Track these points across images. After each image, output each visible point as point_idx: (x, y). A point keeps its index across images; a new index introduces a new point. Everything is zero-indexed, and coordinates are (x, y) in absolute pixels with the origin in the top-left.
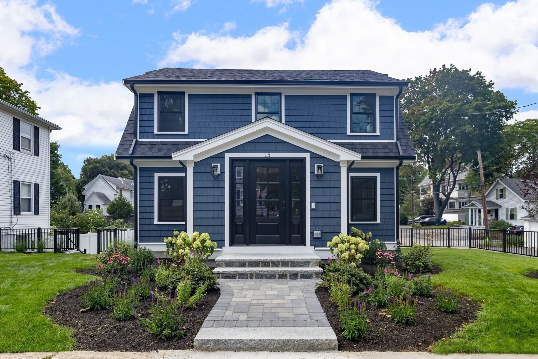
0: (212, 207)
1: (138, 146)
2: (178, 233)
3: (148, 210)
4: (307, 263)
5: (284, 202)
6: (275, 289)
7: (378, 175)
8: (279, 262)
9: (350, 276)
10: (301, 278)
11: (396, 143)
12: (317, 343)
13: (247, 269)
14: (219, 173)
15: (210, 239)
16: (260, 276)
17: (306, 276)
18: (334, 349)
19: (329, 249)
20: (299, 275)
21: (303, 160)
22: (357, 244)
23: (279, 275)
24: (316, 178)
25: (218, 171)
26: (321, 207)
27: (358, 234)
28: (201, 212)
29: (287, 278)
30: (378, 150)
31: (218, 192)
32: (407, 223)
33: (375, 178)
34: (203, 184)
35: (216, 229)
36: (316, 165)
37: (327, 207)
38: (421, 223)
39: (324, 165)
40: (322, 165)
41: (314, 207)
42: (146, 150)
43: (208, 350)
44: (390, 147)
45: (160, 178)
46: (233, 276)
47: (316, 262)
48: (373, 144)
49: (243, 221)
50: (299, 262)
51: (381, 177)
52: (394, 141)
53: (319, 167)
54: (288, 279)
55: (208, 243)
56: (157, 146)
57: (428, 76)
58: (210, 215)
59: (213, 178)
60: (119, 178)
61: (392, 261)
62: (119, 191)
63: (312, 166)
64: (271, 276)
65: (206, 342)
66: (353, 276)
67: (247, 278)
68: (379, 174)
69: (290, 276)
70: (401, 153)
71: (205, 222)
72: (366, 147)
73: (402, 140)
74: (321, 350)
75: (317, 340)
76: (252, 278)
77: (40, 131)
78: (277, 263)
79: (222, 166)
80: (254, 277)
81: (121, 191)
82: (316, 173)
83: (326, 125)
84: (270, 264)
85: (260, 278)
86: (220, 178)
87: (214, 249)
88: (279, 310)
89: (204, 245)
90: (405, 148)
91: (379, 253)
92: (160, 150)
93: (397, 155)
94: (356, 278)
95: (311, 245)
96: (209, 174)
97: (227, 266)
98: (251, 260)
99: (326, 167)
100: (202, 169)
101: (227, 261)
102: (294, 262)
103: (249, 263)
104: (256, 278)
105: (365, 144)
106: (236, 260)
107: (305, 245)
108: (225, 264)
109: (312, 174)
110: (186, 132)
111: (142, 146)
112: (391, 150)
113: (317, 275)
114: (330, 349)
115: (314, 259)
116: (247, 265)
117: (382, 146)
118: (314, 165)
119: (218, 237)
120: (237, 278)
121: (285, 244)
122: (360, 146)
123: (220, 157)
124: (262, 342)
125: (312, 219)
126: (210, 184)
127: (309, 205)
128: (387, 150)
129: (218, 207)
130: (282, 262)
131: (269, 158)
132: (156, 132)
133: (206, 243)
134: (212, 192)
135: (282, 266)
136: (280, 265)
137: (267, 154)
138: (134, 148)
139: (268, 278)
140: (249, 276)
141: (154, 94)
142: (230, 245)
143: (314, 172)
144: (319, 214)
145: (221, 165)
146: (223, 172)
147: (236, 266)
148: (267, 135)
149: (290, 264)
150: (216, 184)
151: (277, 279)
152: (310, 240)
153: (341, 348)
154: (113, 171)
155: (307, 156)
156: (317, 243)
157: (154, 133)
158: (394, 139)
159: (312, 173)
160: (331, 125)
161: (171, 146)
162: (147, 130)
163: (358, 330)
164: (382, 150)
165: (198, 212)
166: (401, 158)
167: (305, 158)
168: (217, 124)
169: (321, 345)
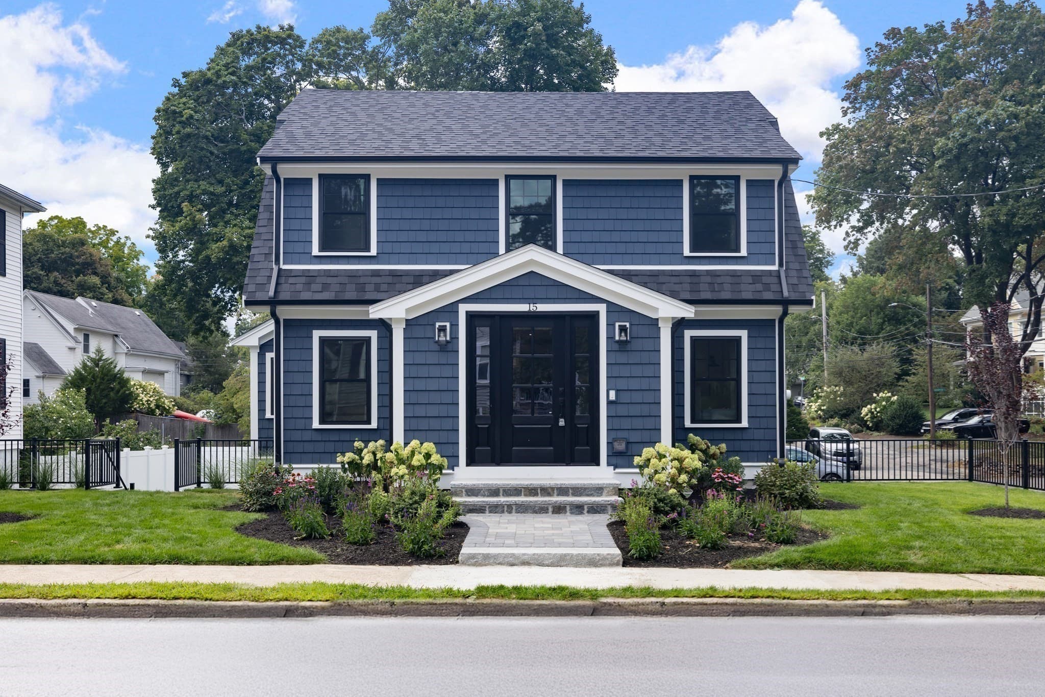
0: (435, 397)
1: (282, 280)
2: (363, 445)
3: (301, 401)
4: (599, 490)
5: (561, 389)
6: (549, 523)
7: (743, 334)
8: (553, 489)
9: (656, 500)
10: (588, 512)
11: (778, 271)
12: (598, 558)
13: (502, 499)
14: (448, 338)
15: (437, 452)
16: (523, 509)
17: (595, 509)
18: (617, 564)
19: (637, 470)
20: (586, 507)
21: (595, 315)
22: (680, 460)
23: (554, 507)
24: (618, 347)
25: (445, 336)
26: (625, 398)
27: (700, 447)
28: (417, 407)
29: (566, 512)
30: (743, 287)
31: (447, 372)
32: (919, 429)
33: (738, 340)
34: (419, 358)
35: (443, 437)
36: (617, 324)
37: (637, 397)
38: (956, 430)
39: (631, 325)
40: (628, 325)
41: (614, 399)
42: (299, 287)
43: (476, 564)
44: (765, 280)
45: (323, 340)
46: (480, 509)
47: (614, 488)
48: (734, 274)
49: (490, 422)
50: (585, 489)
51: (749, 337)
52: (775, 268)
53: (623, 329)
54: (568, 513)
55: (436, 459)
56: (318, 280)
57: (962, 21)
58: (433, 411)
59: (437, 348)
60: (79, 300)
61: (738, 487)
62: (81, 338)
63: (610, 325)
64: (541, 510)
65: (473, 556)
66: (660, 500)
67: (503, 512)
68: (746, 332)
69: (571, 509)
70: (786, 294)
71: (424, 424)
72: (719, 280)
73: (791, 266)
74: (602, 565)
75: (598, 555)
76: (510, 512)
77: (7, 218)
78: (550, 490)
79: (454, 327)
80: (514, 510)
81: (86, 338)
82: (617, 338)
83: (643, 237)
84: (539, 491)
85: (523, 512)
86: (450, 347)
87: (444, 471)
88: (553, 537)
89: (429, 461)
90: (795, 281)
91: (717, 474)
92: (325, 287)
93: (778, 297)
94: (665, 504)
95: (609, 464)
96: (431, 340)
97: (469, 496)
98: (508, 485)
99: (635, 328)
100: (418, 332)
101: (469, 488)
102: (578, 488)
103: (504, 491)
104: (517, 512)
105: (718, 274)
106: (484, 484)
107: (598, 464)
108: (466, 491)
109: (610, 340)
110: (373, 251)
111: (291, 280)
112: (767, 287)
113: (614, 507)
114: (612, 565)
115: (610, 484)
116: (501, 494)
117: (750, 277)
118: (614, 325)
119: (449, 450)
120: (487, 512)
121: (564, 462)
122: (708, 279)
123: (450, 311)
124: (536, 557)
125: (611, 419)
126: (432, 358)
127: (605, 394)
128: (759, 287)
129: (447, 398)
130: (558, 489)
131: (534, 312)
132: (315, 251)
133: (432, 459)
134: (435, 371)
135: (558, 495)
136: (556, 494)
137: (532, 305)
138: (278, 284)
139: (536, 513)
140: (506, 509)
141: (312, 179)
142: (468, 465)
143: (614, 337)
144: (622, 410)
145: (451, 325)
146: (455, 338)
147: (484, 496)
148: (532, 272)
149: (570, 491)
150: (443, 358)
151: (550, 513)
152: (608, 456)
153: (625, 564)
154: (56, 277)
155: (602, 309)
156: (619, 460)
157: (313, 254)
158: (775, 264)
159: (610, 338)
160: (653, 237)
161: (345, 280)
162: (299, 248)
163: (648, 548)
164: (751, 286)
165: (411, 407)
166: (785, 303)
167: (598, 312)
168: (432, 236)
169: (602, 559)
